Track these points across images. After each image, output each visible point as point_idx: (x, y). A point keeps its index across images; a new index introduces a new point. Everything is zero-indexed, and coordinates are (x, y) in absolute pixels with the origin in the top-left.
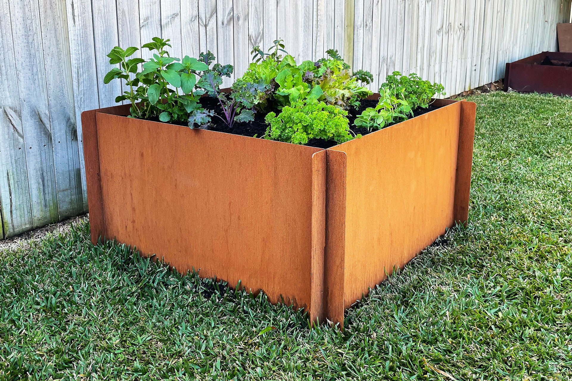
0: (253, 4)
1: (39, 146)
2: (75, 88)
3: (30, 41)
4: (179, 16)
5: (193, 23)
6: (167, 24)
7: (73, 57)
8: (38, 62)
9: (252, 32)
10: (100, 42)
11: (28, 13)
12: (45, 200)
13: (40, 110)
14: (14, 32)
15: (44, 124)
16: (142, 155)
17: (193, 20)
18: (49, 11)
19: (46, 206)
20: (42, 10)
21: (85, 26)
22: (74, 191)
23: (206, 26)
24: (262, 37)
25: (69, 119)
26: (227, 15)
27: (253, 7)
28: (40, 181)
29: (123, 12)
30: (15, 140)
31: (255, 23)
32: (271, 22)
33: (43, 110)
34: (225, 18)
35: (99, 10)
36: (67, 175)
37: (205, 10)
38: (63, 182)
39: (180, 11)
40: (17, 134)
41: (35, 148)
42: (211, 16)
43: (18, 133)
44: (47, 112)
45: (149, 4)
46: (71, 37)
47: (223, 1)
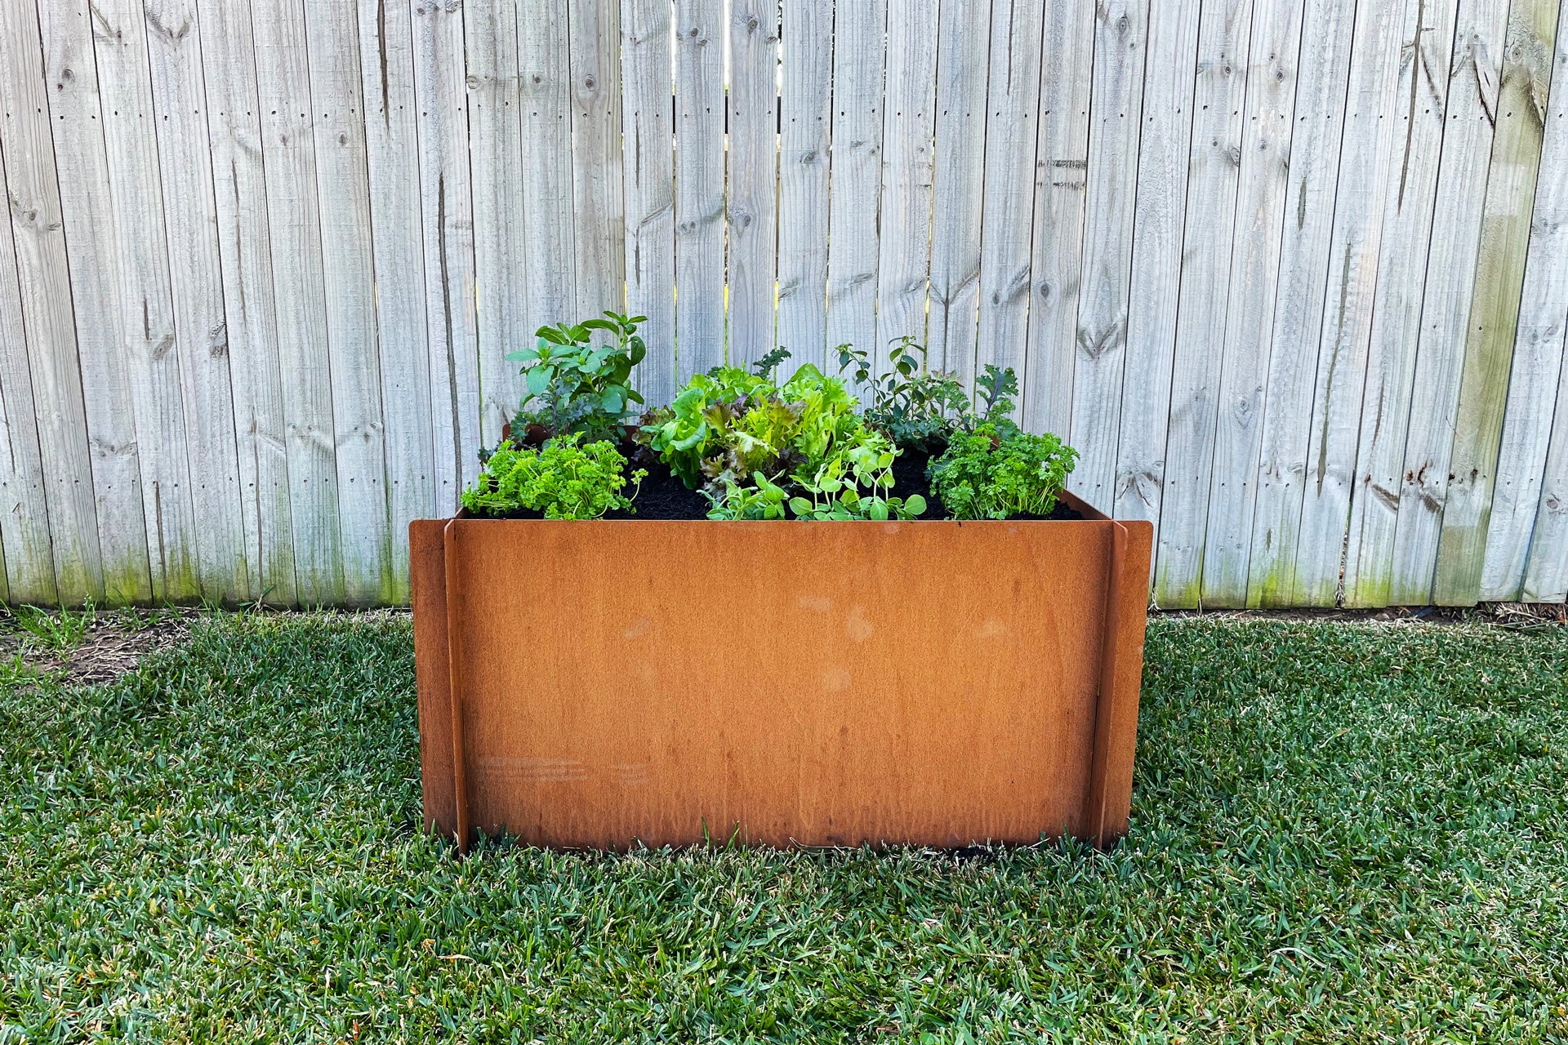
0: (1097, 258)
3: (556, 307)
4: (872, 281)
5: (910, 295)
6: (841, 295)
9: (1089, 323)
10: (686, 320)
11: (555, 263)
14: (530, 291)
17: (912, 288)
18: (591, 261)
20: (579, 258)
21: (660, 288)
23: (947, 303)
24: (1122, 336)
26: (1009, 281)
27: (1095, 267)
29: (740, 266)
31: (1101, 305)
32: (1157, 303)
34: (1005, 288)
35: (689, 261)
37: (948, 270)
39: (878, 270)
42: (965, 283)
45: (800, 255)
47: (1001, 249)
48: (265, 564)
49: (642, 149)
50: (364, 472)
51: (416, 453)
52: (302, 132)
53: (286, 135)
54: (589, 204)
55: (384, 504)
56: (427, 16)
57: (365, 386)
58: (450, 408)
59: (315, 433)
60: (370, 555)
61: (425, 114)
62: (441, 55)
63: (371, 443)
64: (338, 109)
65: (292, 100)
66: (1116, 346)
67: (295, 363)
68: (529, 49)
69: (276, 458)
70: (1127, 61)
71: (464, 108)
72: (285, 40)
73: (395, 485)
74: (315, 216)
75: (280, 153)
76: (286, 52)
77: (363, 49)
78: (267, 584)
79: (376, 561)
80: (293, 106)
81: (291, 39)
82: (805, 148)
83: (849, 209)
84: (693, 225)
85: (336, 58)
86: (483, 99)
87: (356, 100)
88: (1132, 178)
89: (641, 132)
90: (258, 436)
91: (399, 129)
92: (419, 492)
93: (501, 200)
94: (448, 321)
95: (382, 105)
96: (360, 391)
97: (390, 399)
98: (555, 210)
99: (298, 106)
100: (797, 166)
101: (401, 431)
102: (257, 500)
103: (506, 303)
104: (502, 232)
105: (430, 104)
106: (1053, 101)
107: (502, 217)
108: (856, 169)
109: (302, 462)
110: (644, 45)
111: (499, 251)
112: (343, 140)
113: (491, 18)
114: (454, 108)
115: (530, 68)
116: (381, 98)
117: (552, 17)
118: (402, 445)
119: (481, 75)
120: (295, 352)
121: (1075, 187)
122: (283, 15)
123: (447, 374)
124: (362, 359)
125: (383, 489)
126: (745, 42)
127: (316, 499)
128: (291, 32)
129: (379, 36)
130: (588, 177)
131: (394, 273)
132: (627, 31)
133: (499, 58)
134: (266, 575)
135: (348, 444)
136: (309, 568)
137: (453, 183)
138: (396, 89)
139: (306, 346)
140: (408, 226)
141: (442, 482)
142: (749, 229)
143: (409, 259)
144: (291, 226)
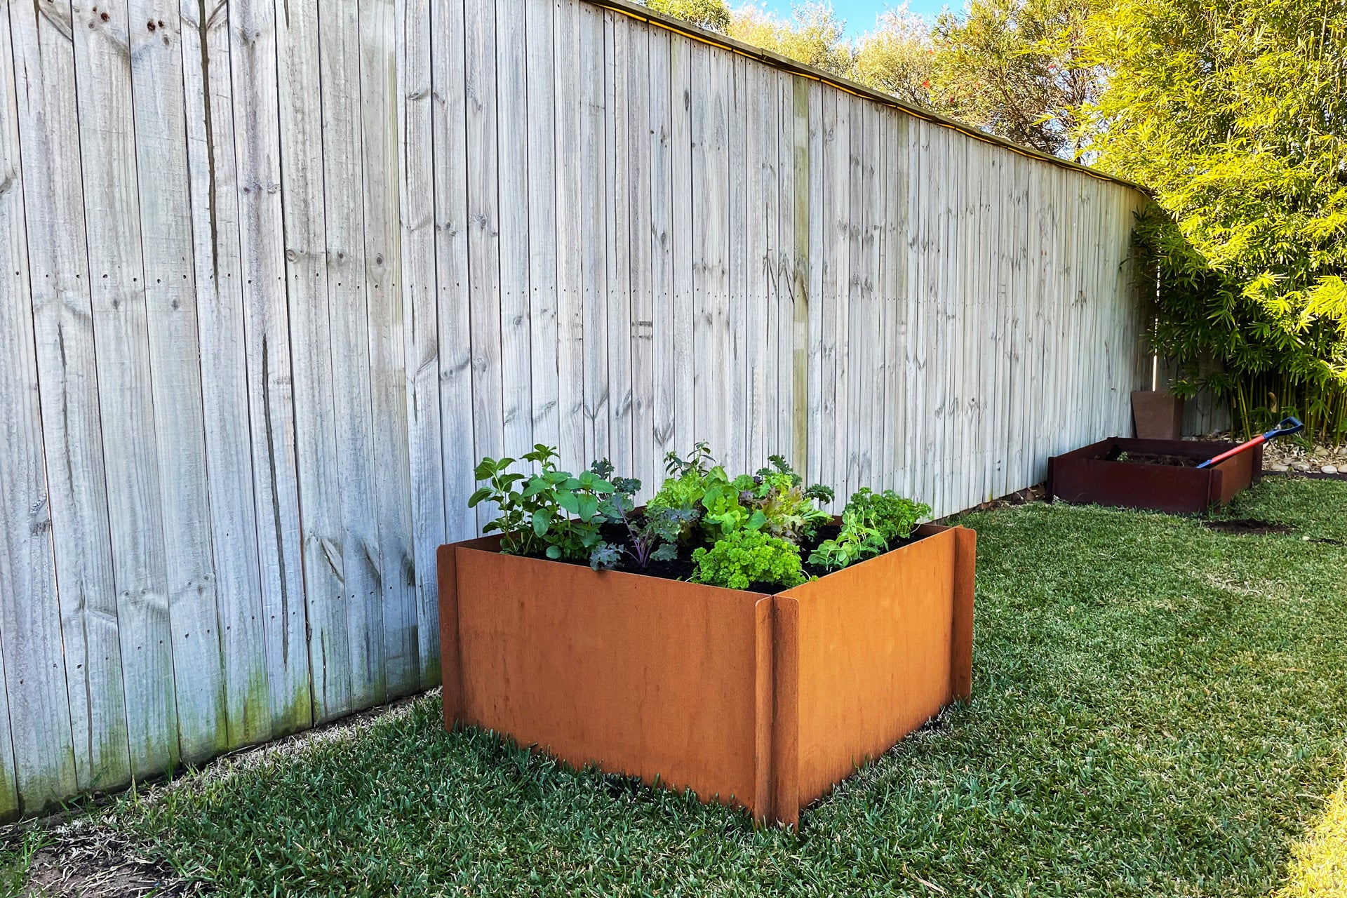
0: (660, 383)
1: (365, 594)
2: (415, 511)
3: (358, 446)
4: (556, 406)
5: (575, 414)
6: (540, 417)
7: (413, 466)
8: (367, 475)
9: (659, 424)
10: (450, 446)
11: (357, 409)
12: (369, 672)
13: (367, 543)
14: (338, 435)
15: (372, 563)
16: (522, 605)
17: (576, 409)
18: (384, 405)
19: (369, 680)
20: (375, 403)
21: (430, 424)
22: (409, 658)
23: (593, 418)
24: (673, 430)
25: (405, 555)
26: (623, 401)
27: (659, 388)
28: (364, 643)
29: (482, 402)
30: (334, 585)
31: (663, 411)
32: (685, 409)
33: (372, 543)
34: (621, 405)
35: (449, 401)
36: (400, 635)
37: (593, 395)
38: (393, 645)
39: (558, 399)
40: (335, 578)
41: (359, 597)
42: (601, 403)
43: (338, 575)
44: (377, 546)
45: (516, 389)
46: (412, 439)
47: (618, 380)
48: (96, 748)
49: (416, 314)
50: (198, 625)
51: (246, 596)
52: (135, 296)
53: (118, 299)
54: (380, 359)
55: (218, 652)
56: (252, 195)
57: (198, 540)
58: (275, 548)
59: (149, 597)
60: (207, 707)
61: (250, 282)
62: (264, 229)
63: (204, 594)
64: (171, 275)
65: (124, 264)
66: (670, 437)
67: (127, 528)
68: (335, 230)
69: (107, 632)
70: (666, 261)
71: (283, 277)
72: (117, 205)
73: (227, 631)
74: (147, 379)
75: (111, 316)
76: (119, 216)
77: (195, 219)
78: (98, 770)
79: (212, 712)
80: (125, 269)
81: (124, 205)
82: (516, 314)
83: (542, 356)
84: (451, 372)
85: (169, 226)
86: (299, 270)
87: (188, 267)
88: (671, 332)
89: (415, 301)
90: (87, 612)
91: (227, 294)
92: (250, 633)
93: (314, 358)
94: (273, 468)
95: (212, 272)
96: (193, 545)
97: (221, 548)
98: (355, 364)
99: (129, 271)
100: (512, 326)
101: (232, 577)
102: (87, 681)
103: (320, 446)
104: (316, 384)
105: (254, 273)
106: (636, 284)
107: (315, 371)
108: (545, 328)
109: (135, 628)
110: (416, 233)
111: (313, 401)
112: (175, 305)
113: (305, 201)
114: (276, 278)
115: (335, 247)
116: (211, 266)
117: (352, 205)
118: (233, 591)
119: (297, 248)
120: (127, 517)
121: (648, 338)
122: (116, 180)
123: (272, 517)
124: (195, 513)
125: (216, 637)
126: (479, 234)
127: (150, 665)
128: (124, 197)
129: (210, 208)
130: (380, 337)
131: (223, 428)
132: (404, 221)
133: (312, 236)
134: (97, 760)
135: (183, 601)
136: (144, 737)
137: (275, 342)
138: (225, 258)
139: (138, 509)
140: (235, 384)
141: (269, 617)
142: (485, 374)
143: (236, 413)
144: (122, 391)
